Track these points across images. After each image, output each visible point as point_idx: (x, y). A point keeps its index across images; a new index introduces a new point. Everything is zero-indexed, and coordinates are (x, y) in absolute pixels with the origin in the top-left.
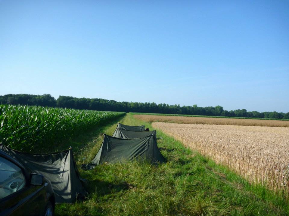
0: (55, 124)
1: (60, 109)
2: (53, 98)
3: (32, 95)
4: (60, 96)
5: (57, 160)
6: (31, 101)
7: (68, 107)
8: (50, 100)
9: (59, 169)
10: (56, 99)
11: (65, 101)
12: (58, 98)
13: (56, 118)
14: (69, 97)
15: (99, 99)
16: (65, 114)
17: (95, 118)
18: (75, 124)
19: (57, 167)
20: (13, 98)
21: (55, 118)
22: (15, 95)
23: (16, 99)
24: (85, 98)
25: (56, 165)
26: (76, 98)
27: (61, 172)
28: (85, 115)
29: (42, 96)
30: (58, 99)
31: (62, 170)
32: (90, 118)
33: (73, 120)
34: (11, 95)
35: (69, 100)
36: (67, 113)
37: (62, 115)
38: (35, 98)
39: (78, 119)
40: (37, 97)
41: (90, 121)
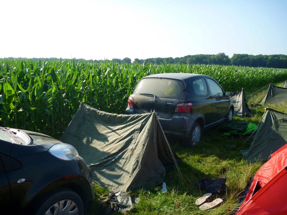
0: (231, 77)
1: (235, 67)
2: (227, 57)
3: (208, 55)
4: (235, 54)
5: (234, 96)
6: (206, 61)
7: (242, 65)
8: (225, 59)
9: (235, 101)
10: (231, 58)
11: (239, 59)
12: (232, 56)
13: (233, 73)
14: (244, 54)
15: (279, 55)
16: (240, 71)
17: (268, 75)
18: (248, 79)
19: (234, 99)
20: (191, 58)
21: (231, 74)
22: (192, 56)
23: (194, 59)
24: (261, 55)
25: (233, 98)
26: (251, 56)
27: (236, 102)
28: (258, 72)
29: (217, 55)
30: (232, 58)
31: (237, 101)
32: (263, 74)
33: (247, 75)
34: (190, 56)
35: (243, 58)
36: (241, 70)
37: (237, 72)
38: (210, 58)
39: (250, 75)
40: (212, 57)
41: (263, 78)
